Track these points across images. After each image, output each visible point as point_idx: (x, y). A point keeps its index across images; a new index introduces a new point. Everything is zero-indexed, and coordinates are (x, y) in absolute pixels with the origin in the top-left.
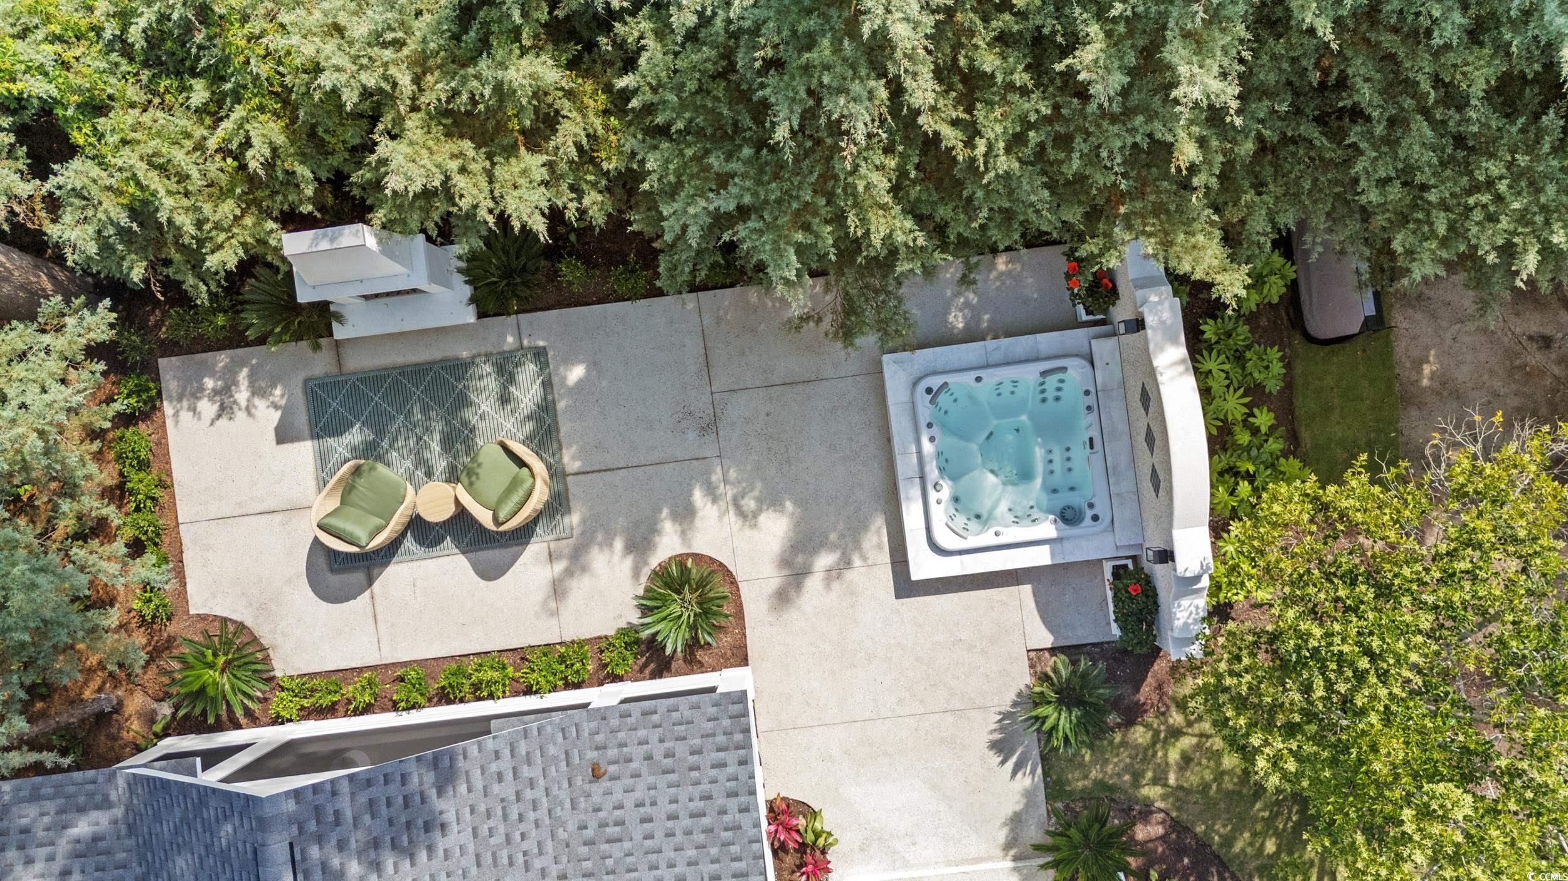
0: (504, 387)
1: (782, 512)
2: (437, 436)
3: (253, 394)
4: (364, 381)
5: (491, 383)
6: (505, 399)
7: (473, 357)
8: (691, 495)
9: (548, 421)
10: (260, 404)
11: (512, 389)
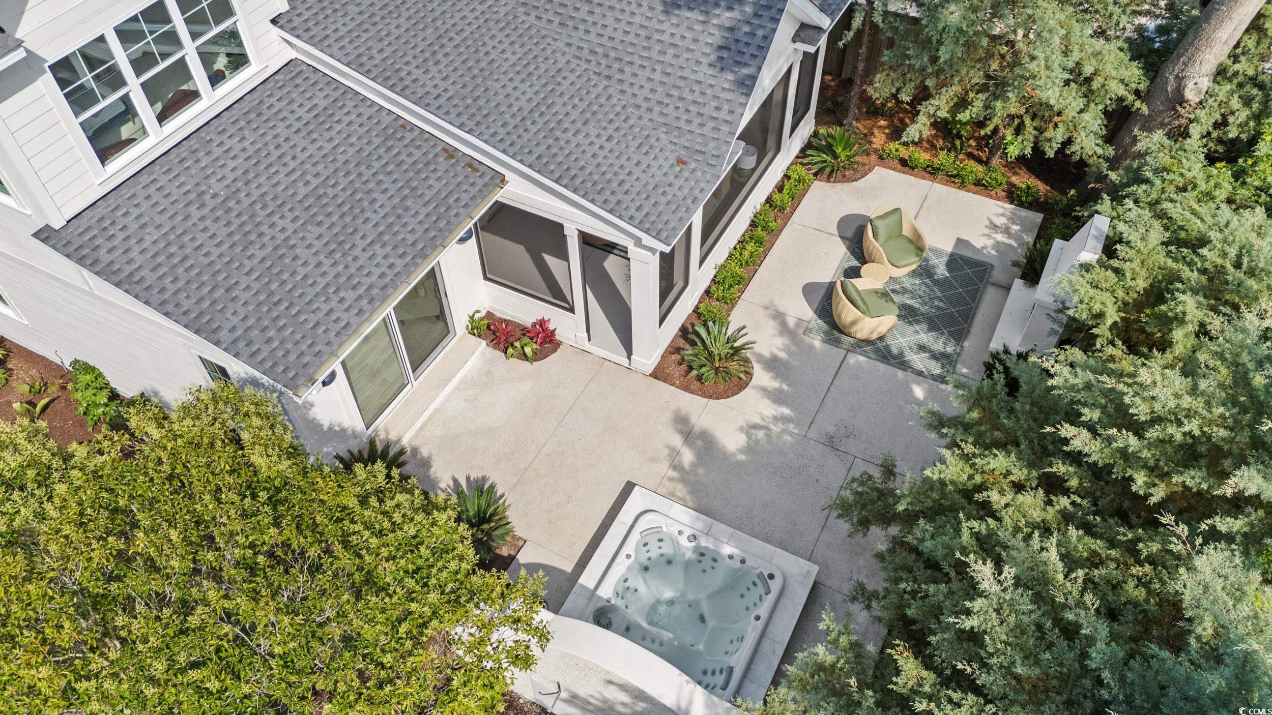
0: (930, 351)
1: (739, 450)
2: (917, 306)
3: (998, 242)
4: (977, 290)
5: (938, 346)
6: (922, 348)
7: (962, 347)
8: (788, 406)
9: (892, 361)
10: (990, 243)
11: (927, 355)
